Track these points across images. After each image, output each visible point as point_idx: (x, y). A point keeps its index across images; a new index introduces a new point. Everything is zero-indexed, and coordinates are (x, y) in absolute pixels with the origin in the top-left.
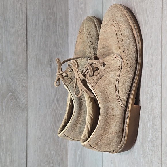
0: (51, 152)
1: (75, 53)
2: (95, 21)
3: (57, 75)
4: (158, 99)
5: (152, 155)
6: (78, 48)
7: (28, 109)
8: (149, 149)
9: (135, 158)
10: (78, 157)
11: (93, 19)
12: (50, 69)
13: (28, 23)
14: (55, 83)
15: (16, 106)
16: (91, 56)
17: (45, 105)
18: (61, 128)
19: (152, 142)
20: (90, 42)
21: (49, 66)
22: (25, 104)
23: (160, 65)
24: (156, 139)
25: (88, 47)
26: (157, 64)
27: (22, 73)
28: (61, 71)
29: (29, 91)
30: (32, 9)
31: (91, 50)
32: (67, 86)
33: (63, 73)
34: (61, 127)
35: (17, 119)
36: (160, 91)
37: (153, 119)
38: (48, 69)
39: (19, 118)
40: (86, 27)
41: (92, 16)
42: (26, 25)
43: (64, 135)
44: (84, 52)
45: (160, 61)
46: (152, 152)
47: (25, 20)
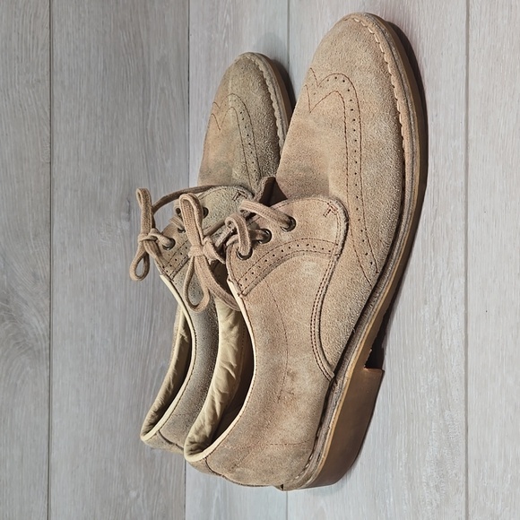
0: (127, 493)
1: (201, 171)
2: (262, 68)
3: (140, 244)
4: (456, 321)
5: (438, 506)
6: (212, 155)
7: (54, 352)
8: (428, 484)
9: (386, 515)
10: (213, 510)
11: (258, 62)
12: (126, 225)
13: (57, 78)
14: (132, 268)
15: (13, 342)
16: (247, 180)
17: (109, 340)
18: (152, 416)
19: (440, 463)
20: (244, 137)
21: (124, 214)
22: (43, 335)
23: (461, 210)
24: (452, 454)
25: (238, 152)
26: (452, 207)
27: (36, 236)
28: (152, 230)
29: (57, 296)
30: (68, 34)
31: (249, 161)
32: (171, 277)
33: (158, 236)
34: (151, 412)
35: (16, 385)
36: (463, 295)
37: (441, 385)
38: (118, 223)
39: (23, 381)
40: (235, 88)
41: (253, 54)
42: (47, 83)
43: (160, 437)
44: (229, 167)
45: (462, 197)
46: (438, 495)
47: (47, 69)
